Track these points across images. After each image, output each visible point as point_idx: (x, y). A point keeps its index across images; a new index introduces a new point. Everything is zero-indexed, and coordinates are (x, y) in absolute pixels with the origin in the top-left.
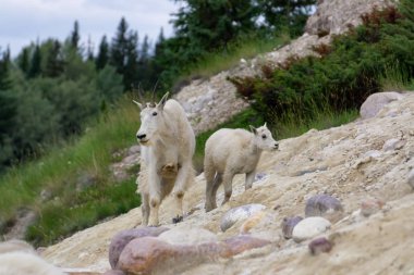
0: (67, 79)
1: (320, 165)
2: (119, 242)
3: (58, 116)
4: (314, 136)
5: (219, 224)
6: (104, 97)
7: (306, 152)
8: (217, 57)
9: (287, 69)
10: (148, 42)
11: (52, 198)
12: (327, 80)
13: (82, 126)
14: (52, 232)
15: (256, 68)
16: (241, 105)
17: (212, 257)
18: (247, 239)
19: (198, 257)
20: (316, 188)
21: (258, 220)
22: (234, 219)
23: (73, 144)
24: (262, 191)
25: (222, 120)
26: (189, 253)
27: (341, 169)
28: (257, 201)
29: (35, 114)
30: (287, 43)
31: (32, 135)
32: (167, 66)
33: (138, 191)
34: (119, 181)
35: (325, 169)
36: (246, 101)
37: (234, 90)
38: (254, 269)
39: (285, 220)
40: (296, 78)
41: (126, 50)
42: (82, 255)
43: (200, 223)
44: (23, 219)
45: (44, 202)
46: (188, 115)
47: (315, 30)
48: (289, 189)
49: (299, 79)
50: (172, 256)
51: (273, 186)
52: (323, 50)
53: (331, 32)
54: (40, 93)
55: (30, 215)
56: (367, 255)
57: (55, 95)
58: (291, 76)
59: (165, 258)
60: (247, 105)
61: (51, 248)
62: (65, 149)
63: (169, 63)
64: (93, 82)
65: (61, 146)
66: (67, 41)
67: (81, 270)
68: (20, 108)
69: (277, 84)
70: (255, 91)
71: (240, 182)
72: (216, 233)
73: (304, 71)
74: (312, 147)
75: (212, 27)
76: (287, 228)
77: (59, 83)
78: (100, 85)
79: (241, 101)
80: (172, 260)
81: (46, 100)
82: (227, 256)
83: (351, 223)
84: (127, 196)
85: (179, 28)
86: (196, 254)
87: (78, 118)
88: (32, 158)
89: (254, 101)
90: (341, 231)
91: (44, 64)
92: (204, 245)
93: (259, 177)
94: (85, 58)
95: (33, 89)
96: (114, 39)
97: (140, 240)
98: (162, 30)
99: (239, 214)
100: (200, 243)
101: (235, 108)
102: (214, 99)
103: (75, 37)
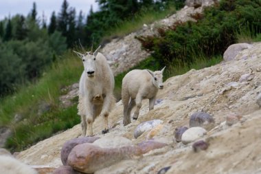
0: (30, 41)
1: (198, 93)
2: (67, 147)
3: (24, 66)
4: (193, 74)
5: (133, 133)
6: (54, 52)
7: (188, 84)
8: (128, 24)
9: (175, 30)
10: (82, 14)
11: (22, 119)
12: (201, 36)
13: (41, 72)
14: (23, 142)
15: (154, 30)
16: (145, 55)
17: (129, 155)
18: (152, 142)
19: (119, 156)
20: (196, 108)
21: (158, 131)
22: (142, 130)
23: (35, 83)
24: (161, 111)
25: (133, 65)
26: (114, 153)
27: (212, 95)
28: (158, 118)
29: (9, 65)
30: (174, 13)
31: (8, 79)
32: (95, 31)
33: (79, 113)
34: (66, 107)
35: (201, 95)
36: (148, 52)
37: (140, 45)
38: (157, 162)
39: (176, 130)
40: (180, 36)
41: (68, 21)
42: (43, 157)
43: (120, 133)
44: (4, 134)
45: (17, 122)
46: (110, 62)
47: (192, 3)
48: (178, 109)
49: (183, 36)
50: (102, 155)
51: (168, 107)
52: (198, 17)
53: (203, 5)
54: (12, 50)
55: (8, 131)
56: (232, 151)
57: (22, 51)
58: (177, 34)
59: (98, 157)
60: (149, 54)
61: (22, 153)
62: (29, 87)
63: (97, 28)
64: (46, 42)
65: (27, 85)
66: (29, 16)
67: (43, 167)
69: (168, 40)
70: (154, 45)
71: (146, 105)
72: (131, 140)
73: (186, 31)
74: (192, 81)
75: (124, 3)
76: (178, 135)
77: (25, 44)
78: (51, 44)
79: (145, 52)
80: (103, 158)
81: (16, 55)
82: (139, 155)
83: (220, 131)
84: (72, 117)
85: (103, 5)
86: (118, 154)
87: (38, 66)
88: (8, 94)
89: (153, 52)
90: (214, 135)
91: (14, 31)
92: (124, 148)
93: (159, 102)
94: (41, 27)
95: (7, 48)
96: (59, 14)
97: (82, 145)
98: (92, 7)
99: (146, 127)
100: (121, 147)
101: (141, 57)
102: (127, 51)
103: (34, 13)
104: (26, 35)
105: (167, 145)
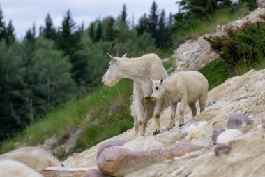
4: (253, 74)
9: (243, 30)
16: (215, 55)
18: (187, 145)
19: (150, 159)
20: (241, 109)
24: (212, 112)
33: (132, 115)
35: (254, 96)
40: (249, 36)
49: (251, 37)
54: (102, 51)
56: (253, 156)
58: (245, 35)
69: (237, 41)
70: (222, 46)
73: (254, 32)
74: (251, 82)
75: (204, 5)
76: (215, 137)
86: (149, 156)
89: (222, 52)
91: (104, 33)
94: (131, 28)
96: (149, 16)
99: (192, 128)
101: (211, 58)
102: (198, 52)
103: (124, 15)
104: (116, 36)
105: (203, 147)
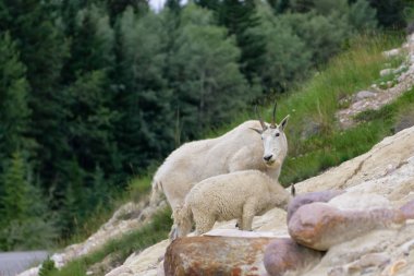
0: (318, 14)
3: (309, 54)
29: (285, 52)
31: (282, 74)
54: (290, 29)
57: (305, 31)
68: (270, 46)
77: (309, 19)
78: (352, 20)
81: (296, 37)
87: (330, 54)
95: (282, 25)
104: (312, 5)
